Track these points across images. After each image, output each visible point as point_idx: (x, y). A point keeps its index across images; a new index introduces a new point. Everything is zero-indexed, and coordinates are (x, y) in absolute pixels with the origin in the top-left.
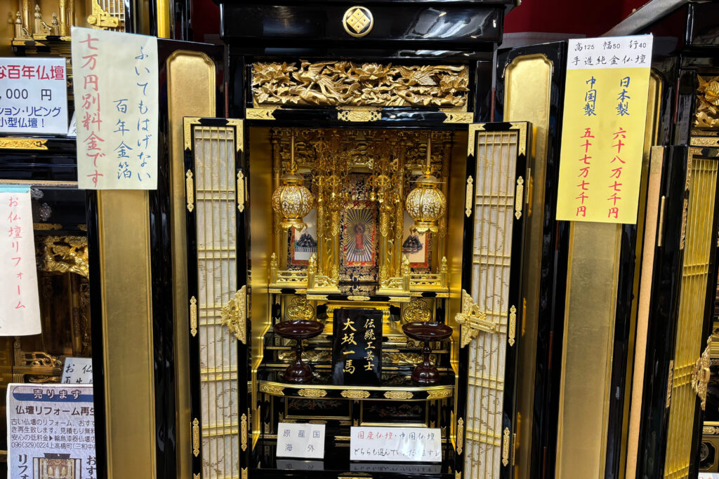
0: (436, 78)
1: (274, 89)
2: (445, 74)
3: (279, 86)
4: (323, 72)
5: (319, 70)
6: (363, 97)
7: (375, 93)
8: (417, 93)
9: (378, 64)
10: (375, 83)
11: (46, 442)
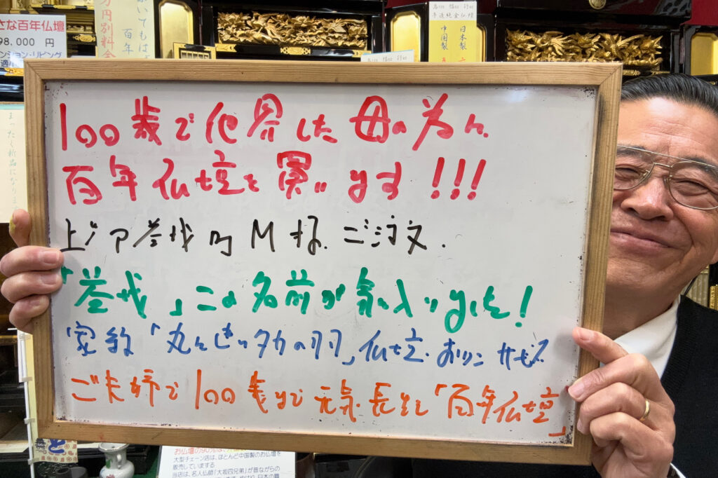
0: (345, 27)
1: (235, 31)
2: (352, 25)
3: (237, 30)
4: (269, 21)
5: (265, 19)
6: (297, 39)
7: (305, 37)
8: (334, 38)
9: (306, 16)
10: (305, 29)
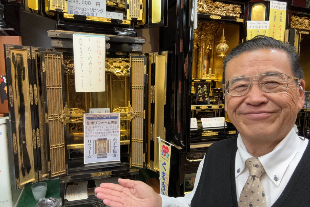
2: (235, 7)
8: (229, 12)
11: (98, 134)
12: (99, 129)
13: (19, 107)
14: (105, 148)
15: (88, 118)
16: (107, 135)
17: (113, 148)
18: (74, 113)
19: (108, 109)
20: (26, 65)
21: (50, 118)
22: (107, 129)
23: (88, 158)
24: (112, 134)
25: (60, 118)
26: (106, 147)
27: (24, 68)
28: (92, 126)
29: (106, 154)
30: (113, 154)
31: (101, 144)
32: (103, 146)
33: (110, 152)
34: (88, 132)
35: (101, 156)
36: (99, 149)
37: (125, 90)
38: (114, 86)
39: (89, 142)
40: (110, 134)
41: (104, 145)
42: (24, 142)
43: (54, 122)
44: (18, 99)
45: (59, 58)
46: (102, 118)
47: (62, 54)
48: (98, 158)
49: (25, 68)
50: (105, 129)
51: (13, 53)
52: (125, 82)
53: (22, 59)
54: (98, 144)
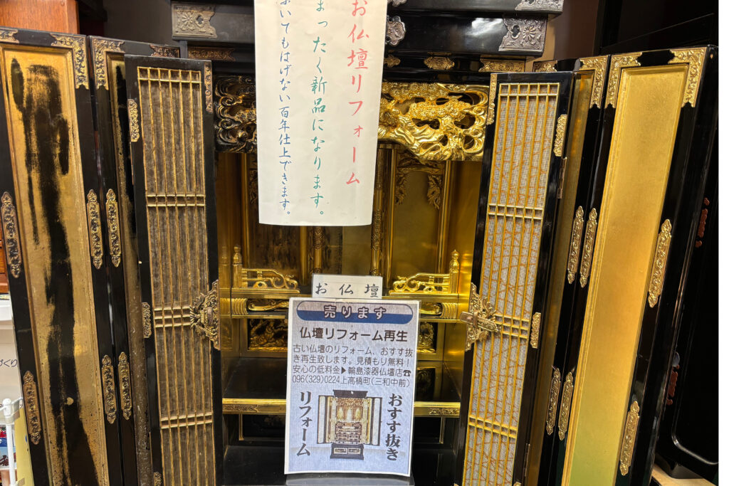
11: (337, 375)
12: (340, 355)
13: (49, 273)
14: (358, 427)
15: (305, 315)
16: (366, 380)
17: (386, 430)
18: (260, 285)
19: (378, 281)
20: (70, 112)
21: (159, 322)
22: (370, 358)
23: (299, 454)
24: (388, 377)
25: (196, 320)
26: (363, 421)
27: (63, 125)
28: (316, 342)
29: (361, 447)
30: (387, 448)
31: (345, 411)
32: (353, 418)
33: (375, 441)
34: (301, 364)
35: (342, 451)
36: (340, 426)
37: (441, 205)
38: (401, 193)
39: (302, 399)
40: (379, 376)
41: (357, 415)
42: (70, 401)
43: (178, 336)
44: (41, 245)
45: (195, 86)
46: (354, 318)
47: (206, 69)
48: (333, 456)
49: (70, 126)
50: (360, 359)
51: (15, 65)
52: (442, 177)
53: (53, 87)
54: (334, 408)
